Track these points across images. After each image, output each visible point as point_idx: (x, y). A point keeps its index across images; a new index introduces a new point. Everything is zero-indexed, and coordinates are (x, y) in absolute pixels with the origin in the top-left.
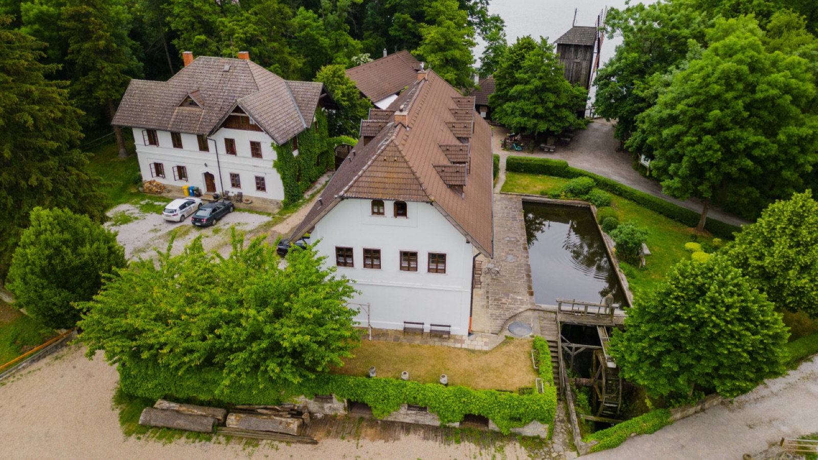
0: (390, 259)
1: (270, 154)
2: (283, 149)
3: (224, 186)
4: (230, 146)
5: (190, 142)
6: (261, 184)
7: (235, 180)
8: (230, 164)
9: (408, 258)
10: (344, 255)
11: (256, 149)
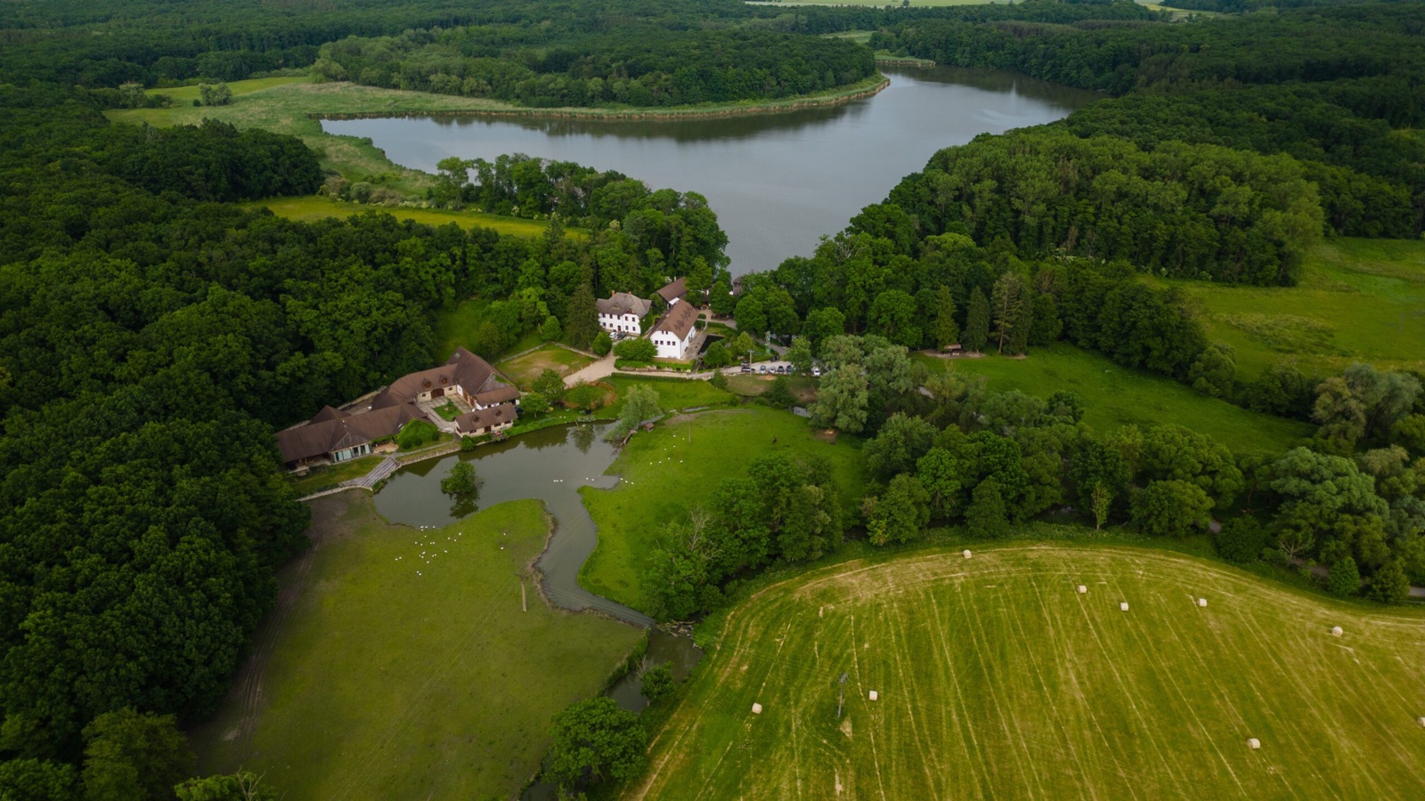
0: (665, 343)
1: (637, 321)
2: (641, 320)
3: (623, 329)
4: (626, 318)
5: (615, 317)
6: (634, 329)
7: (627, 328)
8: (626, 323)
9: (669, 343)
10: (657, 342)
11: (634, 319)
